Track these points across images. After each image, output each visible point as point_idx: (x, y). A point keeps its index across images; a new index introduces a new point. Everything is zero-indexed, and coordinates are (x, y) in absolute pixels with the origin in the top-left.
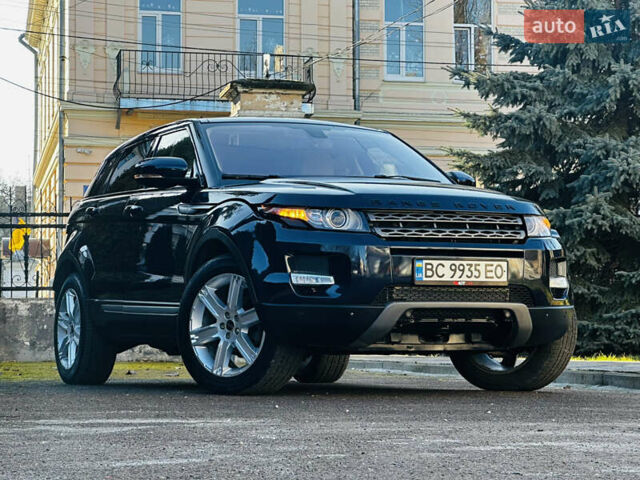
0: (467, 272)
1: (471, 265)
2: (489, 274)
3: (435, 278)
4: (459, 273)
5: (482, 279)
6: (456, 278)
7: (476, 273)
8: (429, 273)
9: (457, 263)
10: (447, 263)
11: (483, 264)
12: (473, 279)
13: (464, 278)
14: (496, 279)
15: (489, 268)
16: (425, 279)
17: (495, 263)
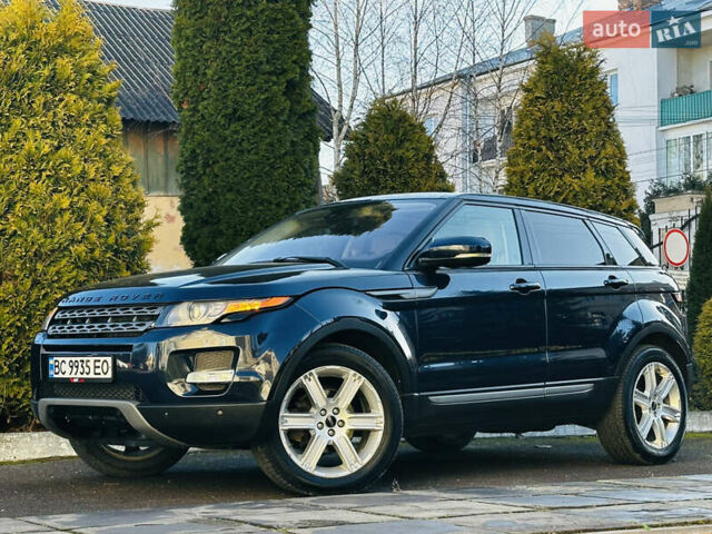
0: (81, 369)
1: (82, 361)
2: (98, 371)
3: (60, 375)
4: (75, 369)
5: (92, 376)
6: (73, 376)
7: (87, 370)
8: (57, 370)
9: (74, 359)
10: (67, 359)
11: (92, 359)
12: (85, 376)
13: (79, 375)
14: (102, 376)
15: (97, 364)
16: (55, 376)
17: (102, 359)
